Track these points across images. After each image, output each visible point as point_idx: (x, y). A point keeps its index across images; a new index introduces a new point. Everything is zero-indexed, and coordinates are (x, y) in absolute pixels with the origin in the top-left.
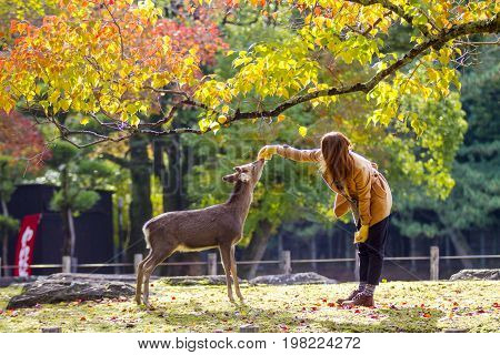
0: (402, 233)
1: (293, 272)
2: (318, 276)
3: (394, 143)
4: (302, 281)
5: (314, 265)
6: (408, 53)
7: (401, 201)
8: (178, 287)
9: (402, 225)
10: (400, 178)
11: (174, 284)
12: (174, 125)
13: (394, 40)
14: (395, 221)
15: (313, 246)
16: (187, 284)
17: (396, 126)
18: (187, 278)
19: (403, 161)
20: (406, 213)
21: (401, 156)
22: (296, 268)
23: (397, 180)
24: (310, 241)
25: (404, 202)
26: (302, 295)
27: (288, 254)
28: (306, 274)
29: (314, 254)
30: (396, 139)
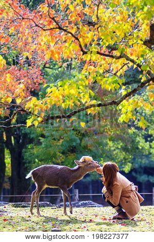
0: (138, 180)
1: (79, 201)
2: (93, 203)
3: (134, 132)
4: (84, 205)
5: (91, 197)
6: (140, 84)
7: (137, 163)
8: (18, 208)
9: (138, 176)
10: (137, 151)
11: (17, 206)
12: (17, 122)
13: (134, 77)
14: (134, 174)
15: (91, 187)
16: (24, 207)
17: (135, 123)
18: (23, 204)
19: (139, 142)
20: (140, 170)
21: (138, 139)
22: (81, 198)
23: (135, 152)
24: (89, 184)
25: (139, 163)
26: (84, 213)
27: (77, 191)
28: (87, 201)
29: (91, 191)
30: (134, 131)
